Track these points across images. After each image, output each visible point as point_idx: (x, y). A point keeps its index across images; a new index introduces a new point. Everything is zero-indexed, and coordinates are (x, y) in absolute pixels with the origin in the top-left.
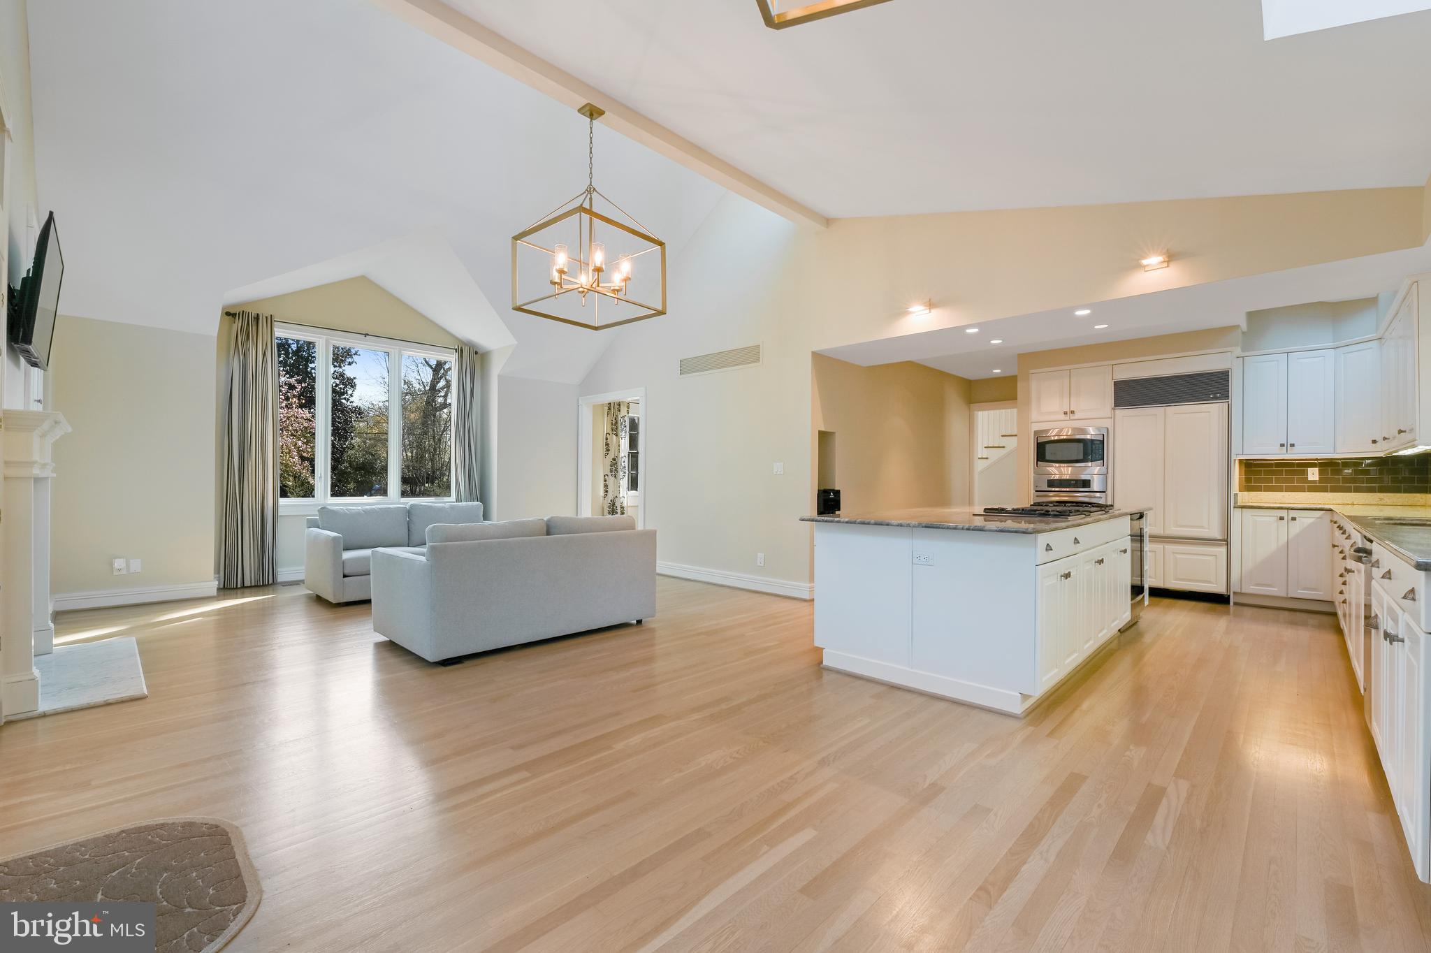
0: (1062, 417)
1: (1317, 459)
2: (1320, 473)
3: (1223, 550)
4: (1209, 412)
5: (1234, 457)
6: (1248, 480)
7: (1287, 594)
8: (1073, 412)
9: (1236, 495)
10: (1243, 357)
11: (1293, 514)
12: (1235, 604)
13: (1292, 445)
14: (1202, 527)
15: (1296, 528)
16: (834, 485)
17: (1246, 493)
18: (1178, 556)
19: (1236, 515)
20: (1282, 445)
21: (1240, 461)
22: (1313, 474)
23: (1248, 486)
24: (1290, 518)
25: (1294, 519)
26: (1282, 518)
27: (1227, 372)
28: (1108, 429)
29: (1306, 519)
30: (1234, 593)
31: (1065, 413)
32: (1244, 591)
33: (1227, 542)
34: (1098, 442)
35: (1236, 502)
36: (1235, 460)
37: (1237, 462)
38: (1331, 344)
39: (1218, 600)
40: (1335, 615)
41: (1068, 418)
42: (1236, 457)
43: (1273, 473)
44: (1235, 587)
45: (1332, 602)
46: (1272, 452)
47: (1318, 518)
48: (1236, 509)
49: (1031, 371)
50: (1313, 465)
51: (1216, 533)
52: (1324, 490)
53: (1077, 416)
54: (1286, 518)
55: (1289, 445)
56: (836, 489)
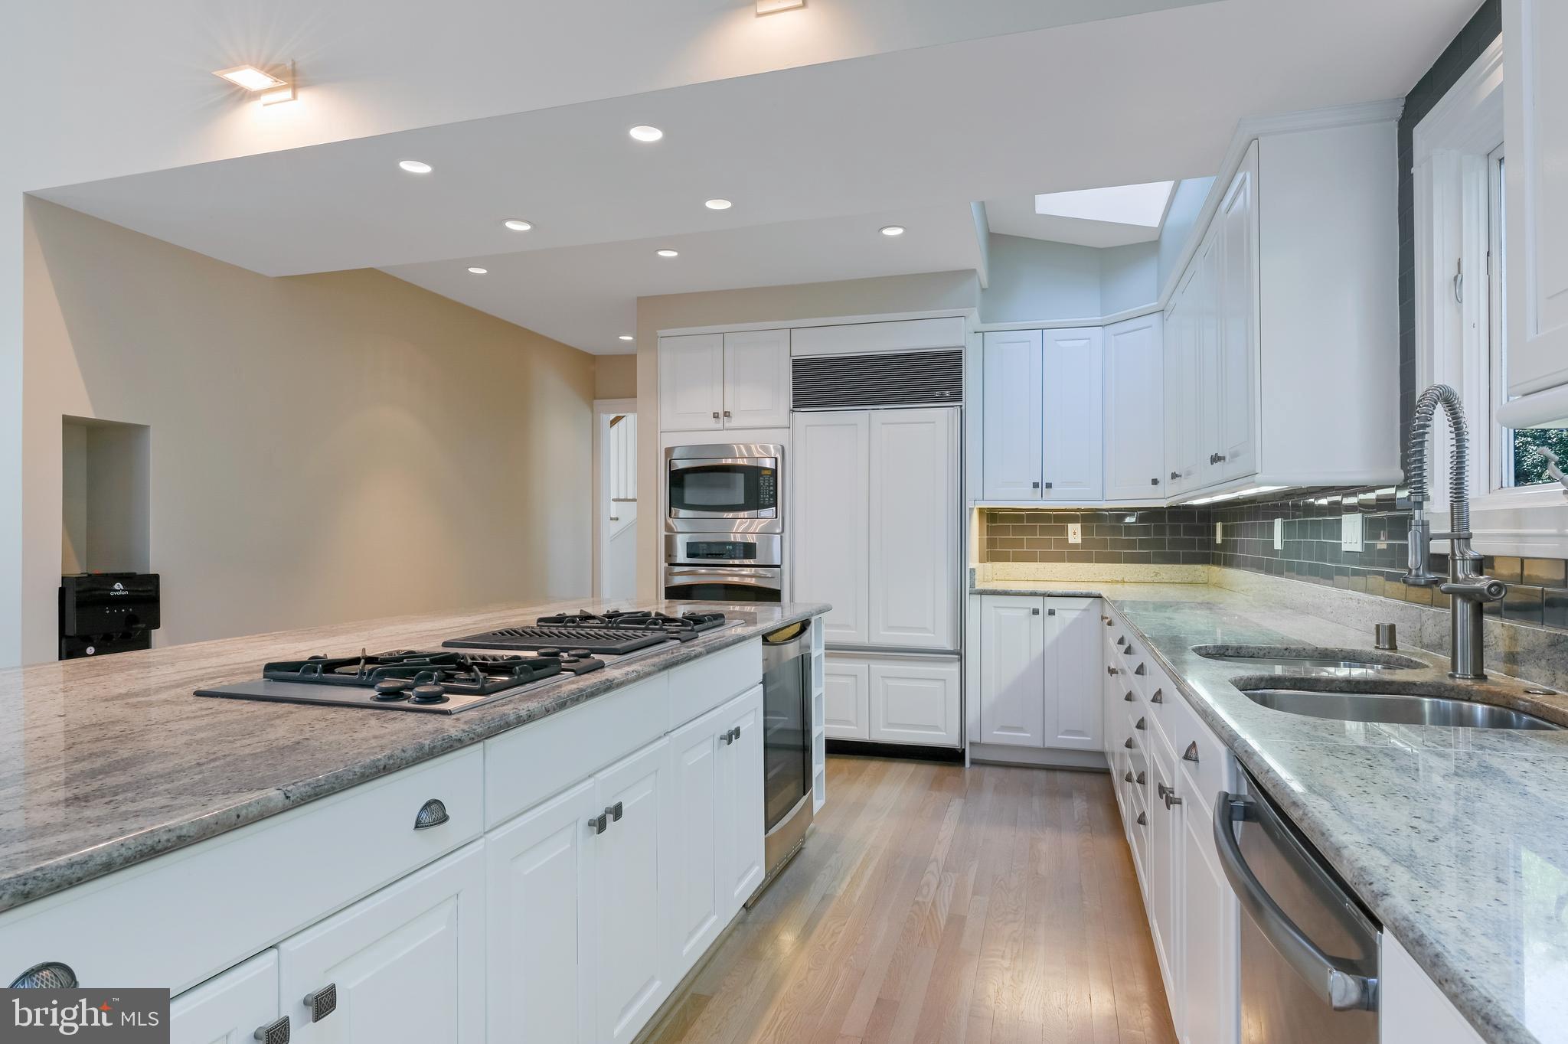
0: (711, 423)
1: (1079, 510)
2: (1085, 531)
3: (954, 669)
4: (934, 422)
5: (969, 504)
6: (991, 543)
7: (1044, 744)
8: (727, 414)
9: (973, 571)
10: (983, 332)
11: (1051, 603)
12: (974, 762)
13: (1049, 486)
14: (924, 629)
15: (1055, 627)
16: (146, 562)
17: (989, 565)
18: (890, 682)
19: (973, 604)
20: (1036, 485)
21: (981, 511)
22: (1075, 533)
23: (993, 553)
24: (1047, 611)
25: (1052, 613)
26: (1036, 612)
27: (961, 352)
28: (783, 447)
29: (1069, 612)
30: (971, 744)
31: (716, 416)
32: (985, 740)
33: (960, 655)
34: (766, 472)
35: (972, 585)
36: (971, 509)
37: (976, 515)
38: (1097, 319)
39: (948, 757)
40: (1106, 773)
41: (720, 426)
42: (974, 506)
43: (1023, 530)
44: (972, 736)
45: (1102, 754)
46: (1025, 499)
47: (1085, 610)
48: (973, 596)
49: (660, 333)
50: (1073, 519)
51: (946, 643)
52: (1087, 558)
53: (734, 422)
54: (1041, 612)
55: (1044, 486)
56: (152, 572)
